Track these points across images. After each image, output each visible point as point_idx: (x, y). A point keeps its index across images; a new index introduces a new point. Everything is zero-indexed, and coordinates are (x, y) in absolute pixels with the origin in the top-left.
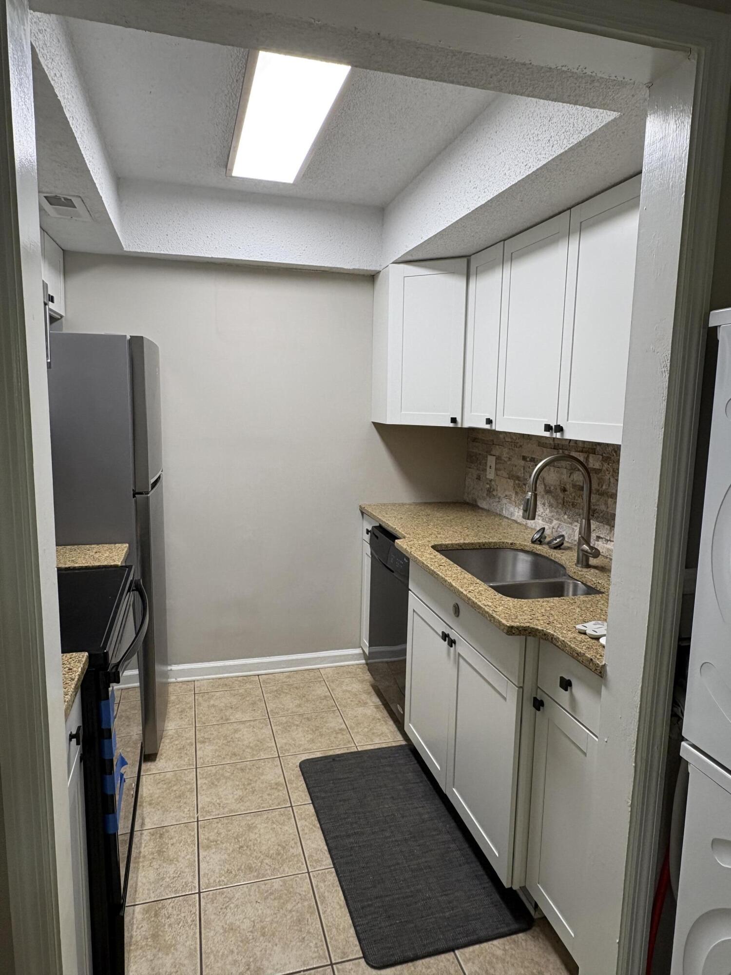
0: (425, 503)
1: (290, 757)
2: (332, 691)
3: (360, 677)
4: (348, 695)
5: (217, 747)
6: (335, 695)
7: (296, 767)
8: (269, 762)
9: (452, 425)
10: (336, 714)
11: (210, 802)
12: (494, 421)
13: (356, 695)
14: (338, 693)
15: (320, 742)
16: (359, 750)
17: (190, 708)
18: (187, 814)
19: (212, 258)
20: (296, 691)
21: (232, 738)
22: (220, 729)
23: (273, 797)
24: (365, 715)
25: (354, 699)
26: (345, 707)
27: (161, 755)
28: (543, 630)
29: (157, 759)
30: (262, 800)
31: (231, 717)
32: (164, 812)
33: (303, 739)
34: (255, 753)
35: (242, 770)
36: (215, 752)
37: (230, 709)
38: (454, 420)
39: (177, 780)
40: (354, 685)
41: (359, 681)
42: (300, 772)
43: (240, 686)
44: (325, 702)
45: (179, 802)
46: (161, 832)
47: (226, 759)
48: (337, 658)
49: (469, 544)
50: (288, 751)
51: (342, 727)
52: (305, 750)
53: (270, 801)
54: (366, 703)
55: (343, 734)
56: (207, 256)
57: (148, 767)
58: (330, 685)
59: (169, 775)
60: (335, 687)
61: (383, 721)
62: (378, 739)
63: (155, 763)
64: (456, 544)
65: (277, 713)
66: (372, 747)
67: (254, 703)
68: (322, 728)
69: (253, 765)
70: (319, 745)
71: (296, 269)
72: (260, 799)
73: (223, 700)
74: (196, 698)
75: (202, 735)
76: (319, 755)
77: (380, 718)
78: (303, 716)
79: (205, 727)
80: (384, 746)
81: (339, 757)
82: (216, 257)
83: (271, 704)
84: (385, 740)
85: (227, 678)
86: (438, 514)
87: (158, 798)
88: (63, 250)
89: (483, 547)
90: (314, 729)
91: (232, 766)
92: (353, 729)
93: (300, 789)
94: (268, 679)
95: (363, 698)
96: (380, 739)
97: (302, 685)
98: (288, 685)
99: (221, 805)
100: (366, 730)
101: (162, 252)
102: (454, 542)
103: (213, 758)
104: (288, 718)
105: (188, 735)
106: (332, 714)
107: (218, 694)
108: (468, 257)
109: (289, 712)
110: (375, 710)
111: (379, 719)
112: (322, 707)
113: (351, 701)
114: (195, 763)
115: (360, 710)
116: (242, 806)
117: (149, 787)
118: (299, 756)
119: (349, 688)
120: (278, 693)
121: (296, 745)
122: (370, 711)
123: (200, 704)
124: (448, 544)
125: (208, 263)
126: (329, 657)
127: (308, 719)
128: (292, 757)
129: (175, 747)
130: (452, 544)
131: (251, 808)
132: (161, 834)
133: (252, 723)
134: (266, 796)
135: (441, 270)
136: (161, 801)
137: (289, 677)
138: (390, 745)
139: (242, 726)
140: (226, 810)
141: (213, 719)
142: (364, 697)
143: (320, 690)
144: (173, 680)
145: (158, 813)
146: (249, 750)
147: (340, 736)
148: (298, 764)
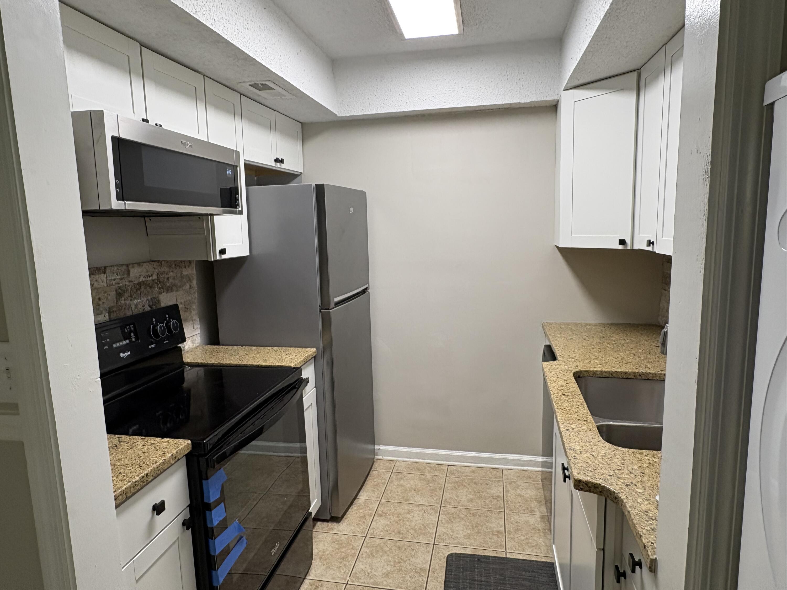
0: (612, 324)
1: (442, 547)
2: (506, 492)
3: (538, 484)
4: (519, 499)
5: (389, 523)
6: (507, 496)
7: (444, 558)
8: (423, 547)
9: (621, 247)
10: (500, 516)
11: (363, 570)
12: (655, 243)
13: (527, 501)
14: (511, 496)
15: (475, 540)
16: (508, 556)
17: (384, 484)
18: (341, 575)
19: (404, 112)
20: (474, 486)
21: (403, 517)
22: (398, 508)
23: (413, 580)
24: (527, 522)
25: (523, 505)
26: (512, 510)
27: (346, 519)
28: (614, 492)
29: (342, 522)
30: (403, 581)
31: (411, 498)
32: (327, 568)
33: (461, 532)
34: (416, 535)
35: (399, 548)
36: (385, 527)
37: (413, 491)
38: (622, 242)
39: (348, 543)
40: (529, 491)
41: (536, 487)
42: (445, 564)
43: (430, 472)
44: (495, 502)
45: (341, 563)
46: (318, 585)
47: (391, 535)
48: (522, 463)
49: (621, 373)
50: (443, 540)
51: (500, 529)
52: (459, 543)
53: (409, 584)
54: (532, 511)
55: (498, 537)
56: (399, 111)
57: (332, 527)
58: (506, 486)
59: (343, 538)
60: (510, 489)
61: (543, 532)
62: (530, 550)
63: (338, 525)
64: (606, 372)
65: (450, 503)
66: (521, 557)
67: (435, 490)
68: (482, 526)
69: (409, 546)
70: (473, 541)
71: (480, 110)
72: (402, 579)
73: (412, 482)
74: (392, 475)
75: (382, 508)
76: (468, 552)
77: (540, 528)
78: (470, 511)
79: (387, 503)
80: (534, 559)
81: (484, 559)
82: (407, 110)
83: (447, 494)
84: (536, 552)
85: (423, 463)
86: (615, 337)
87: (328, 554)
88: (300, 123)
89: (638, 377)
90: (474, 526)
91: (393, 542)
92: (510, 533)
93: (438, 579)
94: (454, 470)
95: (533, 506)
96: (532, 550)
97: (481, 481)
98: (469, 479)
99: (370, 575)
100: (522, 538)
101: (365, 113)
102: (604, 369)
103: (381, 531)
104: (456, 509)
105: (371, 506)
106: (497, 514)
107: (409, 476)
108: (638, 71)
109: (460, 504)
110: (539, 520)
111: (539, 530)
112: (490, 506)
113: (520, 506)
114: (366, 532)
115: (525, 517)
116: (386, 581)
117: (326, 544)
118: (451, 548)
119: (523, 493)
120: (458, 485)
121: (453, 537)
122: (533, 519)
123: (392, 482)
124: (597, 371)
125: (405, 116)
126: (513, 460)
127: (474, 515)
128: (444, 547)
129: (358, 514)
130: (601, 371)
131: (391, 585)
132: (317, 586)
133: (425, 508)
134: (408, 578)
135: (610, 89)
136: (328, 558)
137: (473, 472)
138: (539, 560)
139: (416, 508)
140: (372, 581)
141: (397, 497)
142: (534, 504)
143: (496, 490)
144: (381, 457)
145: (323, 567)
146: (412, 531)
147: (495, 538)
148: (446, 555)
